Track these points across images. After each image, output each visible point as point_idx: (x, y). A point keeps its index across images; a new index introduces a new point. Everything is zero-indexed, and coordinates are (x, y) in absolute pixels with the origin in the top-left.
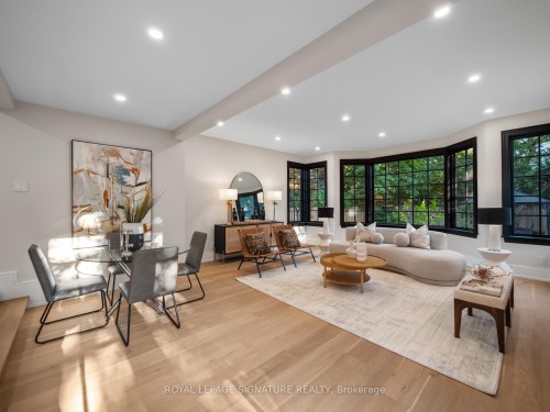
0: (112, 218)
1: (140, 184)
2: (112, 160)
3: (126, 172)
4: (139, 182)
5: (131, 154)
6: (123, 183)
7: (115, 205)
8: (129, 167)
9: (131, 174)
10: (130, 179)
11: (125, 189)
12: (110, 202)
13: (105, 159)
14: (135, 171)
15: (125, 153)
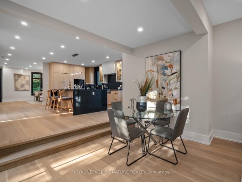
0: (159, 94)
1: (173, 74)
2: (160, 62)
3: (166, 68)
4: (173, 72)
5: (169, 56)
6: (164, 74)
7: (161, 87)
8: (167, 64)
9: (169, 68)
10: (168, 72)
11: (166, 78)
12: (159, 85)
13: (157, 63)
14: (171, 66)
15: (165, 57)
